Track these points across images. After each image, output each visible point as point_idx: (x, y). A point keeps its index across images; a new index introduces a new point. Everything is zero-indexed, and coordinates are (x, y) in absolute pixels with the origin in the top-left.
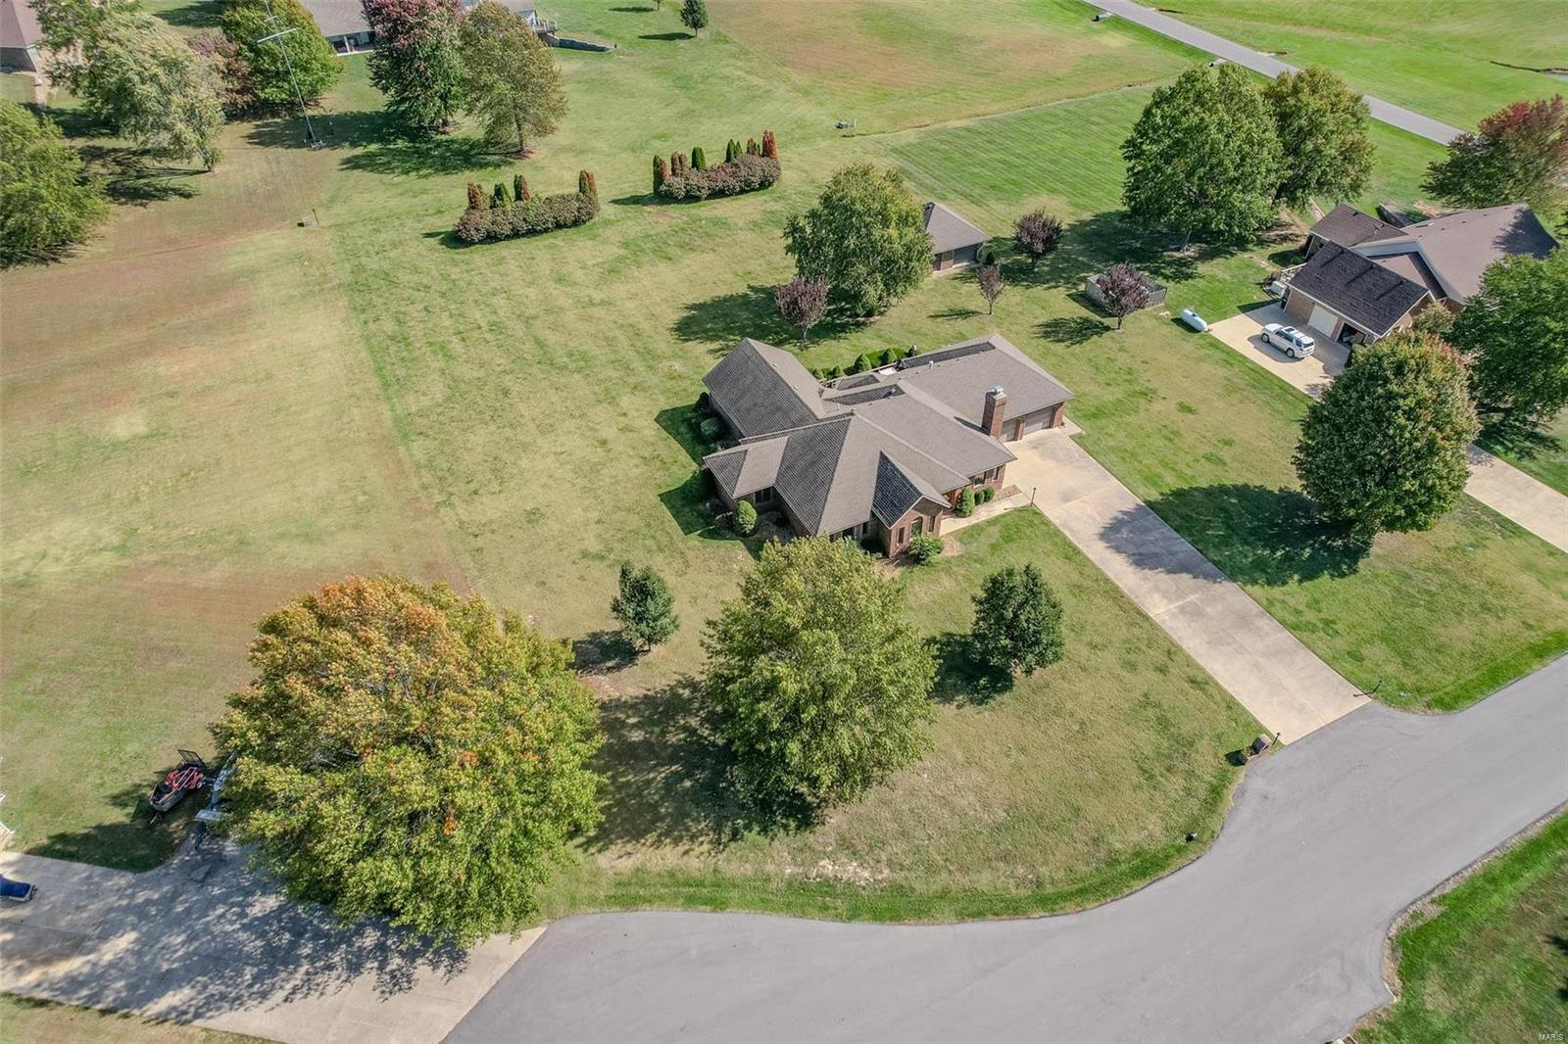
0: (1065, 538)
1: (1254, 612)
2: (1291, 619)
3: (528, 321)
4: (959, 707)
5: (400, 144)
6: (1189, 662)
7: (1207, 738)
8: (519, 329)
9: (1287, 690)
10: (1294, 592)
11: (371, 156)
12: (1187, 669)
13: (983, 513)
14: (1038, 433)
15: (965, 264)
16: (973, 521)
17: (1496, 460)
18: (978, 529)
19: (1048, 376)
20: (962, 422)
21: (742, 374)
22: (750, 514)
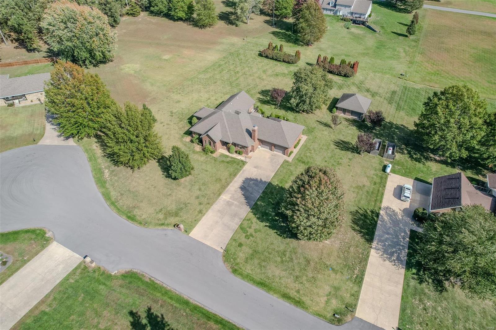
0: (239, 172)
1: (240, 217)
2: (245, 226)
4: (163, 174)
6: (208, 209)
9: (212, 231)
11: (279, 32)
12: (205, 208)
13: (235, 156)
14: (278, 153)
15: (355, 118)
16: (230, 155)
17: (403, 271)
18: (227, 156)
19: (290, 139)
20: (248, 131)
21: (233, 97)
22: (194, 121)
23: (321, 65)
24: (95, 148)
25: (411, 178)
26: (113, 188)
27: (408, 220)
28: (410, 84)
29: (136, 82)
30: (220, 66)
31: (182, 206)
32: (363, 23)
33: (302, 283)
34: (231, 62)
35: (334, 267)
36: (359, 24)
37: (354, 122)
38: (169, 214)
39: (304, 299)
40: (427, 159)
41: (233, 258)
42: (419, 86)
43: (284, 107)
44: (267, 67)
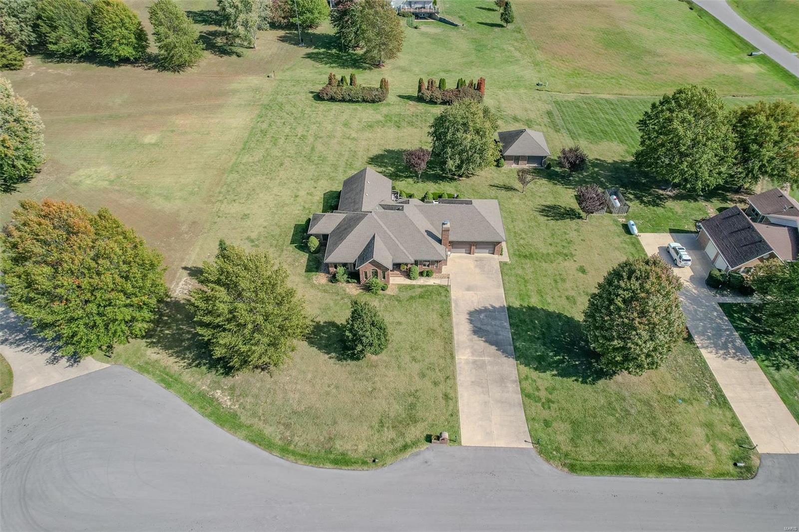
0: (450, 306)
1: (511, 379)
2: (530, 390)
3: (317, 137)
4: (330, 358)
5: (334, 51)
6: (454, 387)
7: (426, 423)
8: (311, 139)
9: (491, 421)
10: (546, 379)
11: (318, 54)
12: (449, 388)
13: (422, 281)
14: (484, 254)
15: (534, 165)
16: (414, 282)
17: (754, 364)
18: (412, 287)
19: (497, 227)
20: (430, 234)
21: (355, 183)
22: (314, 243)
23: (427, 94)
24: (155, 357)
25: (664, 231)
26: (260, 419)
27: (706, 291)
28: (560, 97)
29: (128, 200)
30: (264, 133)
31: (411, 400)
32: (431, 16)
33: (666, 440)
34: (279, 122)
35: (682, 396)
36: (425, 18)
37: (537, 172)
38: (399, 425)
39: (686, 461)
40: (661, 198)
41: (554, 448)
42: (571, 97)
43: (426, 177)
44: (345, 116)
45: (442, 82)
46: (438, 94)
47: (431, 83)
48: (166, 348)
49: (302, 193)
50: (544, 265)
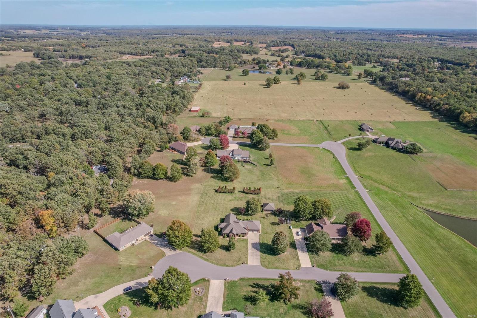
0: (248, 242)
1: (259, 255)
2: (262, 257)
3: (217, 204)
5: (219, 175)
7: (242, 261)
8: (215, 204)
9: (254, 261)
10: (265, 255)
11: (215, 176)
12: (246, 256)
13: (242, 238)
14: (256, 232)
15: (271, 212)
17: (308, 254)
18: (240, 239)
19: (259, 226)
20: (244, 228)
21: (228, 216)
22: (219, 230)
23: (246, 191)
24: (190, 250)
25: (299, 228)
26: (212, 260)
27: (303, 241)
28: (283, 191)
30: (203, 202)
31: (239, 258)
32: (249, 162)
33: (286, 265)
34: (207, 199)
35: (291, 258)
37: (272, 214)
38: (237, 261)
40: (301, 220)
41: (264, 265)
42: (286, 191)
43: (245, 215)
44: (224, 197)
45: (250, 188)
46: (249, 191)
47: (247, 188)
48: (192, 249)
49: (215, 218)
50: (269, 235)
